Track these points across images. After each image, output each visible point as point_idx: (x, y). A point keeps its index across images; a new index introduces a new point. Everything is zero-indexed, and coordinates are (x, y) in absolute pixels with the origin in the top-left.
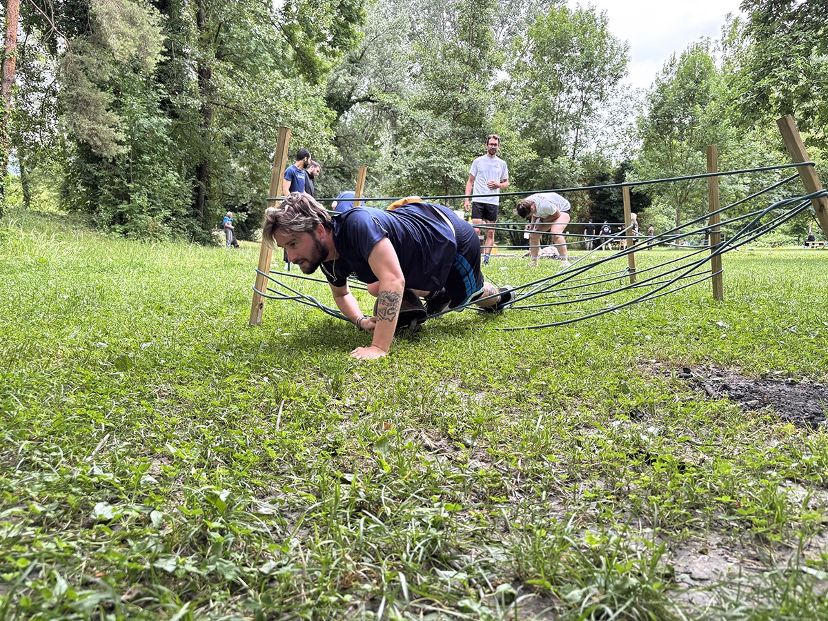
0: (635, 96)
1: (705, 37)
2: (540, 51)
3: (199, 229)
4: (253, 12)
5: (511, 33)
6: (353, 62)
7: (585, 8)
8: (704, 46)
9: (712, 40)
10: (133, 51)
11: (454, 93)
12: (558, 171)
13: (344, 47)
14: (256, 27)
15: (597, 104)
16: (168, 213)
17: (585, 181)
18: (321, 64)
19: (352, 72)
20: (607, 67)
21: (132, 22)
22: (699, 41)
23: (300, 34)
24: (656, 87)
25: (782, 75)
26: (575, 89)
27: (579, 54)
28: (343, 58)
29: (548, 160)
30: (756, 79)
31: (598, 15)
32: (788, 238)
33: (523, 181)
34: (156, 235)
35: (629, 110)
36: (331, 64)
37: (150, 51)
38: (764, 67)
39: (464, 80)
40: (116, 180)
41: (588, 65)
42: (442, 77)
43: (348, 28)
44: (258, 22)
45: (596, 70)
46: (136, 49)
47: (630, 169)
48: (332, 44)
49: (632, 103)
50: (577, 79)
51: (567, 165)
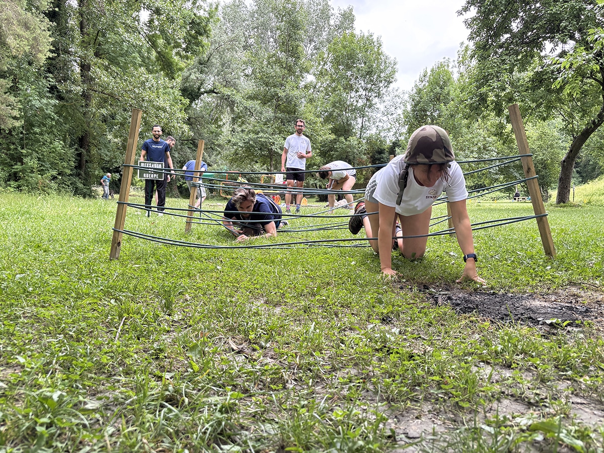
0: (401, 96)
1: (447, 58)
2: (337, 62)
3: (80, 186)
4: (124, 23)
5: (316, 48)
6: (201, 64)
7: (366, 34)
8: (446, 64)
9: (451, 60)
10: (27, 49)
11: (276, 89)
12: (349, 146)
13: (194, 53)
14: (126, 35)
15: (376, 100)
16: (54, 173)
17: (368, 154)
18: (177, 65)
19: (201, 71)
20: (382, 75)
21: (26, 26)
22: (443, 60)
23: (161, 42)
24: (415, 91)
25: (495, 85)
26: (361, 90)
27: (363, 65)
28: (194, 61)
29: (342, 139)
30: (478, 88)
31: (375, 39)
32: (503, 194)
33: (326, 153)
34: (44, 189)
35: (398, 105)
36: (185, 65)
37: (40, 49)
38: (483, 79)
39: (283, 80)
40: (12, 147)
41: (370, 73)
42: (266, 77)
43: (197, 39)
44: (127, 31)
45: (375, 77)
46: (29, 47)
47: (399, 146)
48: (186, 50)
49: (399, 101)
50: (363, 83)
51: (356, 142)
